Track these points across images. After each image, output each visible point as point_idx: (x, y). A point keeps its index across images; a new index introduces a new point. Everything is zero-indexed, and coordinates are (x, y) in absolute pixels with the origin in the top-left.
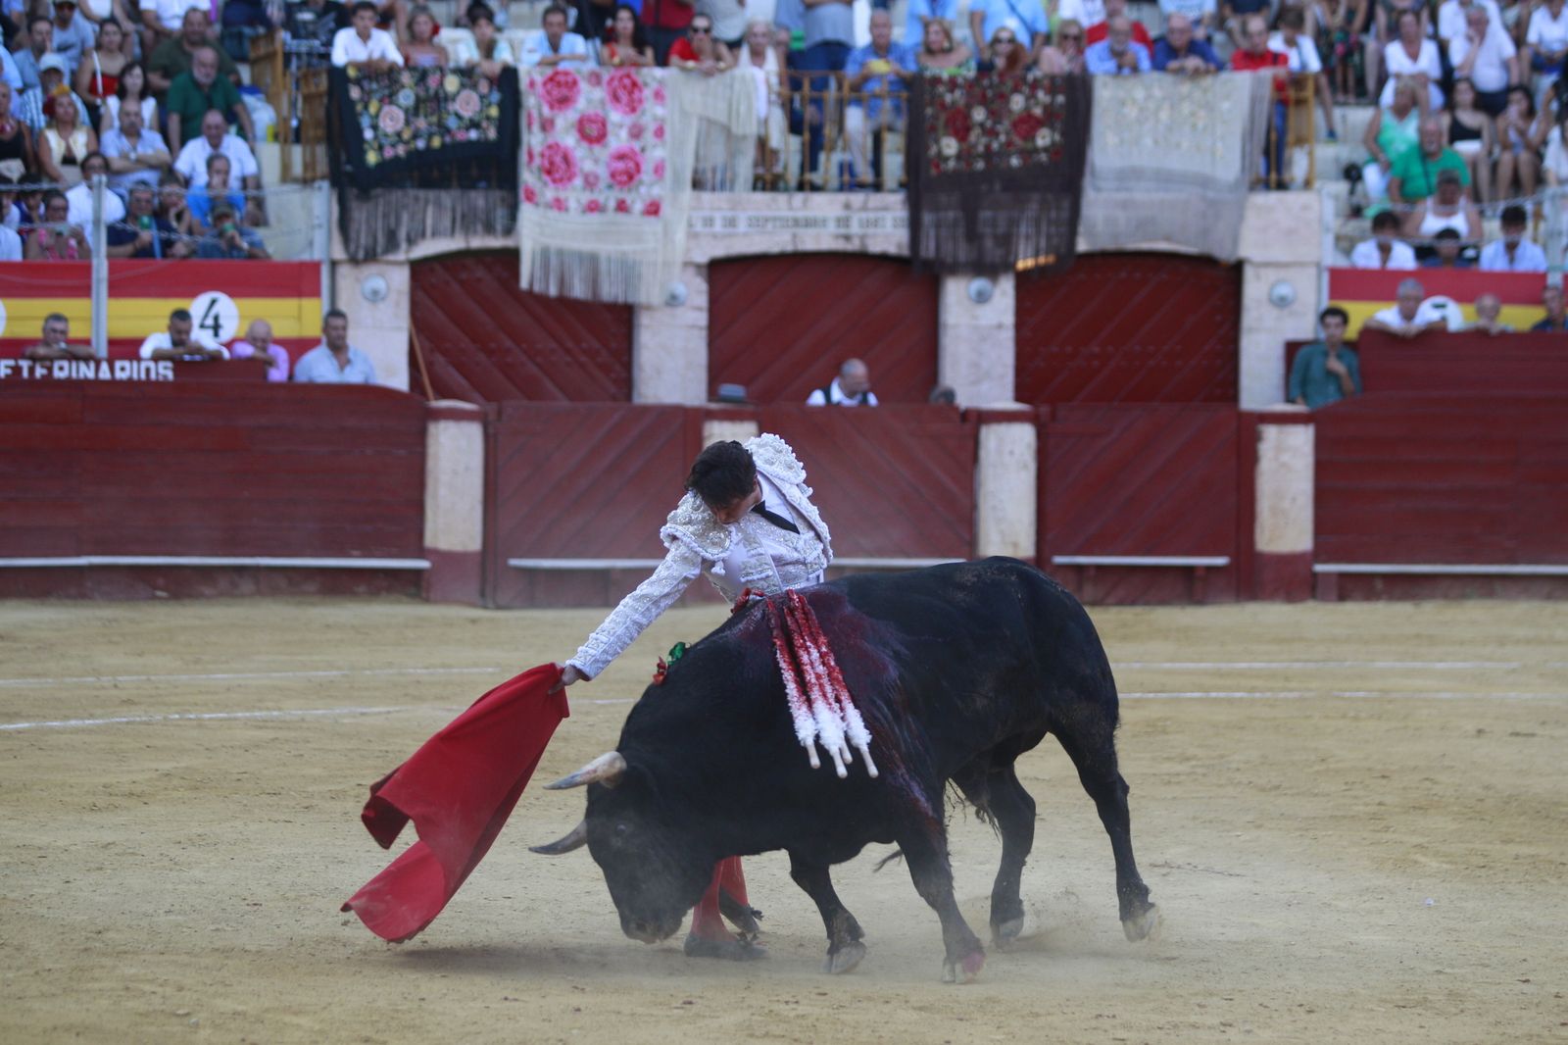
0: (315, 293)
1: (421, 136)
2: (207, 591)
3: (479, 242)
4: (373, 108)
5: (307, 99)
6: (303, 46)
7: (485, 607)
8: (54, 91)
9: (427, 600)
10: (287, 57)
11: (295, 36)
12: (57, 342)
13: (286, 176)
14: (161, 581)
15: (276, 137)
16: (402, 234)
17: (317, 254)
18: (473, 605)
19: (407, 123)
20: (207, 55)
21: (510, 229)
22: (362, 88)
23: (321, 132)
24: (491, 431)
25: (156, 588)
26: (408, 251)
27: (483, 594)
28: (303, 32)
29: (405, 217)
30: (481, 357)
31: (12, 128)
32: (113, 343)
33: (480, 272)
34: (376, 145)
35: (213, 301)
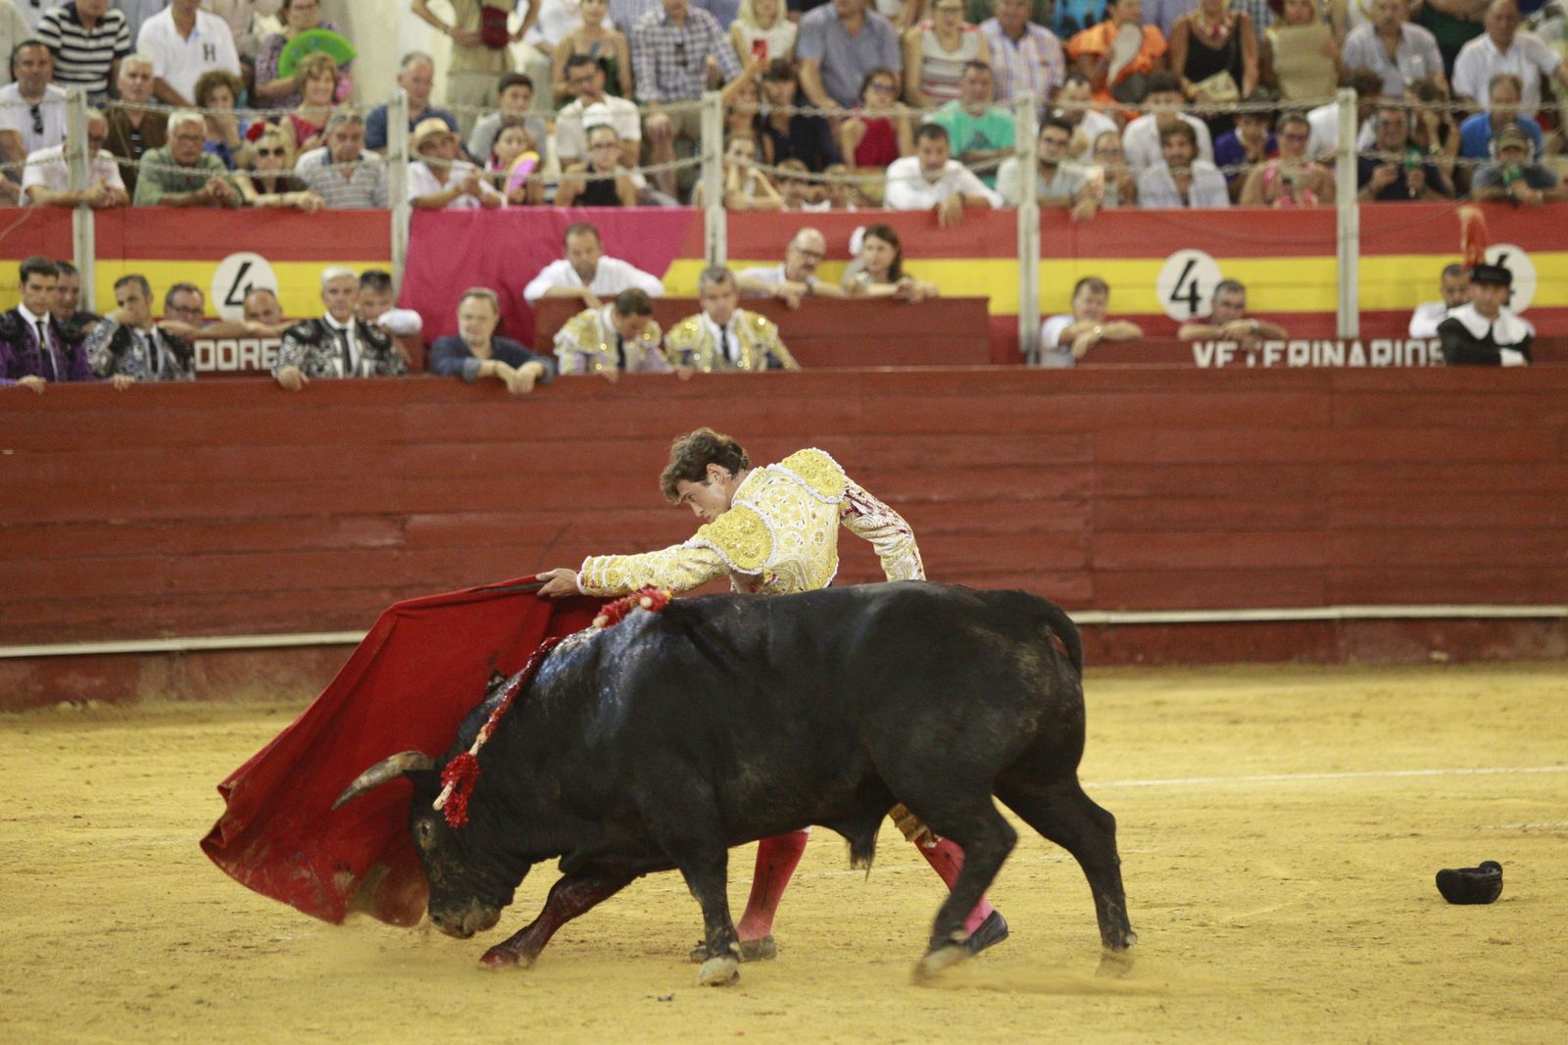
2: (1503, 652)
14: (1438, 639)
25: (1433, 648)
31: (1230, 29)
32: (1365, 317)
35: (1503, 258)
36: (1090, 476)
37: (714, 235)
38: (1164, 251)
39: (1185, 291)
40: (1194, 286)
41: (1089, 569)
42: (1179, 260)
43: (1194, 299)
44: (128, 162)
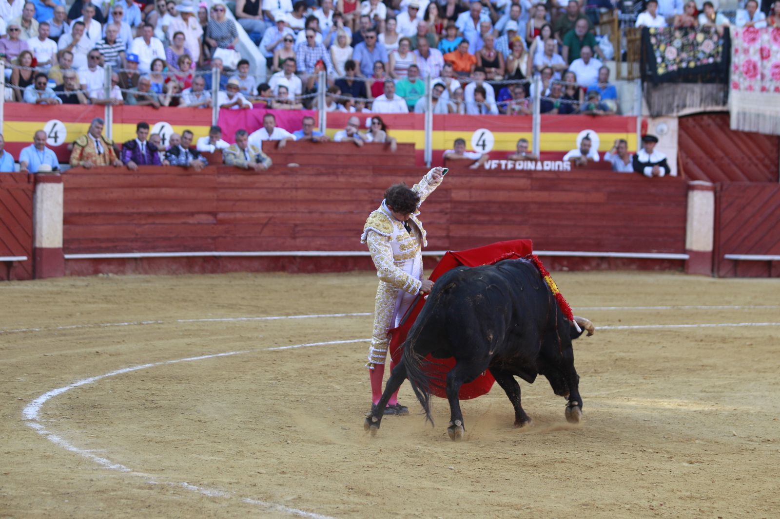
0: (635, 131)
1: (684, 61)
2: (587, 268)
3: (709, 108)
4: (662, 47)
5: (629, 42)
6: (626, 17)
7: (713, 277)
8: (513, 39)
9: (687, 273)
10: (620, 22)
11: (623, 12)
12: (522, 152)
13: (619, 77)
14: (565, 263)
15: (613, 59)
16: (675, 104)
17: (636, 113)
18: (708, 276)
19: (678, 55)
20: (582, 23)
21: (725, 102)
22: (657, 39)
23: (637, 57)
24: (718, 195)
25: (563, 266)
26: (678, 111)
27: (712, 271)
28: (627, 10)
29: (676, 98)
30: (709, 161)
31: (494, 55)
32: (542, 153)
33: (710, 121)
34: (663, 65)
35: (588, 135)
36: (449, 205)
37: (322, 120)
38: (473, 128)
39: (481, 143)
40: (484, 141)
41: (448, 237)
42: (479, 132)
43: (484, 146)
44: (125, 90)
